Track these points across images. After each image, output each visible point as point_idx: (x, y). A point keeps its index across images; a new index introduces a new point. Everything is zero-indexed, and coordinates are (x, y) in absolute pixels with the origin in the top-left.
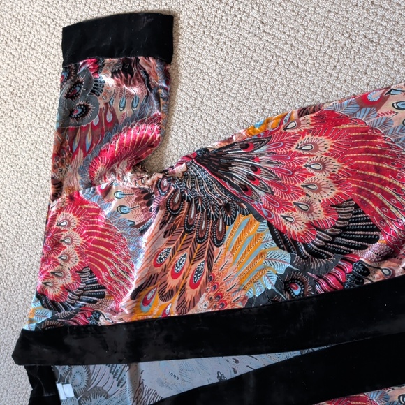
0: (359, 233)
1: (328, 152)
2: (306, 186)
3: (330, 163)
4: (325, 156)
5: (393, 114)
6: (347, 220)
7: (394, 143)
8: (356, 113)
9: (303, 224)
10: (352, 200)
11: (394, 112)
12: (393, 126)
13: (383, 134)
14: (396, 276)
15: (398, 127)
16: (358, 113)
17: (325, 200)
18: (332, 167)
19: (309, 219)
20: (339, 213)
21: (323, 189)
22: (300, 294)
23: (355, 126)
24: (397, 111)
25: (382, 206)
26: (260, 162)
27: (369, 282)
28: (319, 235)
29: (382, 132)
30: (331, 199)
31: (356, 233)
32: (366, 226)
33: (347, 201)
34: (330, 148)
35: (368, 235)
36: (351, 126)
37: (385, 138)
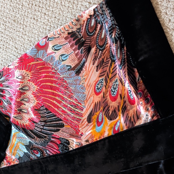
0: (53, 123)
1: (30, 79)
2: (23, 100)
3: (32, 86)
4: (29, 82)
5: (54, 54)
6: (46, 117)
7: (57, 71)
8: (36, 54)
9: (27, 120)
10: (43, 106)
11: (54, 52)
12: (55, 60)
13: (51, 66)
14: (83, 145)
15: (57, 60)
16: (37, 54)
17: (32, 107)
18: (33, 88)
19: (29, 117)
20: (40, 113)
21: (30, 101)
22: (41, 156)
23: (38, 62)
24: (55, 51)
25: (58, 107)
26: (3, 87)
27: (72, 149)
28: (36, 125)
29: (51, 64)
30: (34, 106)
31: (52, 123)
32: (55, 119)
33: (42, 106)
34: (30, 76)
35: (58, 123)
36: (36, 62)
37: (53, 68)
